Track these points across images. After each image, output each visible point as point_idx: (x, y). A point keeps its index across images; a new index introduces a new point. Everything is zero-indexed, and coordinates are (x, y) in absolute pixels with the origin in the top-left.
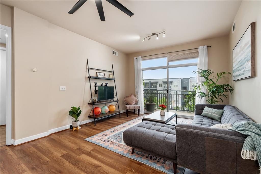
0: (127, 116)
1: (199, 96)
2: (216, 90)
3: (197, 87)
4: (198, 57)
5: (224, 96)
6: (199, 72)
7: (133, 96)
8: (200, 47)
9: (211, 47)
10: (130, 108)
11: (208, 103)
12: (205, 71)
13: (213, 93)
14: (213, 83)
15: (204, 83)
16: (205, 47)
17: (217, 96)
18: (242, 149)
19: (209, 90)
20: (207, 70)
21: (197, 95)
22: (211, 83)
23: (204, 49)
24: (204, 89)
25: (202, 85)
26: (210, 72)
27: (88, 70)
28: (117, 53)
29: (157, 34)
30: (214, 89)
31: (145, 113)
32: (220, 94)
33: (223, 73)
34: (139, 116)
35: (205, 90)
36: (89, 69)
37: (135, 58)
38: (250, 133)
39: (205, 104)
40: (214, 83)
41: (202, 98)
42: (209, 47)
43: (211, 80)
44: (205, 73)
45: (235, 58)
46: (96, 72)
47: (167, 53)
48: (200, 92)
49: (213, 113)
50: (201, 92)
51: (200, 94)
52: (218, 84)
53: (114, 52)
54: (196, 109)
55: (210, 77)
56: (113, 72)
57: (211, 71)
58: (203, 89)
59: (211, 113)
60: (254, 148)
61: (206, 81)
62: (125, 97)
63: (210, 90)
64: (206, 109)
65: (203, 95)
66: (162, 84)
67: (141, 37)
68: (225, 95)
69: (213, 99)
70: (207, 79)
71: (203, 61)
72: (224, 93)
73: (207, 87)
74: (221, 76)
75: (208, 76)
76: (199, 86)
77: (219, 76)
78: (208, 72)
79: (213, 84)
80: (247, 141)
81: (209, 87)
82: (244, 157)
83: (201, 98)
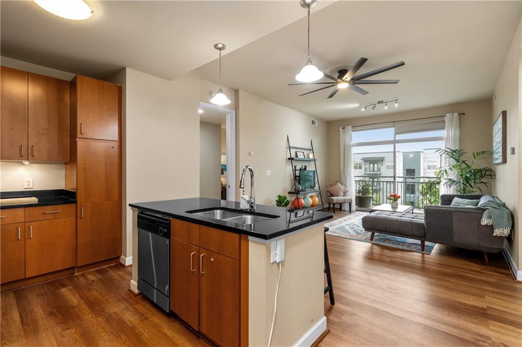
0: (334, 213)
1: (445, 184)
2: (471, 176)
3: (442, 172)
4: (444, 128)
5: (483, 184)
6: (446, 151)
7: (339, 184)
8: (448, 115)
9: (464, 114)
10: (337, 201)
11: (459, 193)
12: (455, 151)
13: (467, 180)
14: (466, 166)
15: (454, 167)
16: (456, 115)
17: (473, 184)
18: (482, 218)
19: (460, 175)
20: (457, 150)
21: (443, 182)
22: (464, 166)
23: (453, 119)
24: (453, 175)
25: (451, 169)
26: (462, 152)
27: (290, 150)
28: (316, 122)
29: (386, 103)
30: (468, 175)
31: (357, 210)
32: (476, 181)
33: (482, 153)
34: (350, 212)
35: (455, 175)
36: (290, 148)
37: (341, 128)
38: (488, 207)
39: (455, 194)
40: (468, 166)
41: (450, 187)
42: (461, 114)
43: (463, 162)
44: (454, 153)
45: (495, 136)
46: (296, 152)
47: (394, 122)
48: (447, 178)
49: (465, 204)
50: (449, 178)
51: (447, 181)
52: (474, 167)
53: (313, 121)
54: (441, 200)
55: (462, 158)
56: (312, 150)
57: (464, 151)
58: (451, 174)
59: (463, 204)
60: (490, 217)
61: (456, 164)
62: (327, 186)
63: (462, 176)
64: (456, 200)
65: (452, 182)
66: (361, 164)
67: (361, 105)
68: (485, 183)
69: (467, 188)
70: (458, 161)
71: (453, 135)
72: (483, 180)
73: (458, 171)
74: (478, 157)
75: (459, 158)
76: (446, 171)
77: (476, 156)
78: (459, 152)
79: (467, 168)
80: (485, 214)
81: (461, 172)
82: (483, 224)
83: (448, 187)
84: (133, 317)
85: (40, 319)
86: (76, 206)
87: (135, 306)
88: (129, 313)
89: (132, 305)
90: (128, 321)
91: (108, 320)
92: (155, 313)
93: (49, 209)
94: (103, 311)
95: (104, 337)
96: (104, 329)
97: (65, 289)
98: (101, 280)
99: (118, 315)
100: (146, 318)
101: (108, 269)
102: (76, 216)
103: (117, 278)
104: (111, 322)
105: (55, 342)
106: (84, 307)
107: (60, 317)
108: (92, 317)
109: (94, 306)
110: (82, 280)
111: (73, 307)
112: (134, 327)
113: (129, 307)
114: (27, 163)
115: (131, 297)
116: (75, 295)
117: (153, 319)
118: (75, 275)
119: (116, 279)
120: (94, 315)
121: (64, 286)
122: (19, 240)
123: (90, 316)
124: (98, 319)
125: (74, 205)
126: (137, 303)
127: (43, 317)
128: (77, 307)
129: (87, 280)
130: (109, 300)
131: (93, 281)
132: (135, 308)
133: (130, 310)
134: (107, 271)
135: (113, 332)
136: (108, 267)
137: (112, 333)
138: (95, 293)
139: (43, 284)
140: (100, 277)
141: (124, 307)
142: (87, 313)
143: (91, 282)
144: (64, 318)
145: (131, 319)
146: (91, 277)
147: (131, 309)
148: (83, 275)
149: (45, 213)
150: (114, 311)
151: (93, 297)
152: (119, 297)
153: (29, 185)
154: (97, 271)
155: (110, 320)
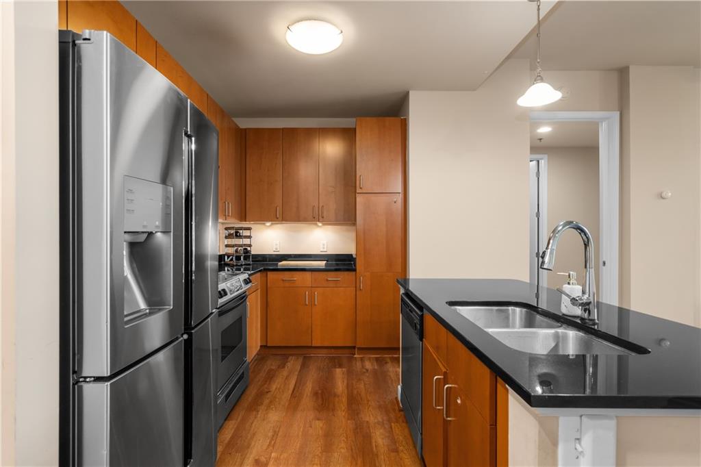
84: (383, 439)
85: (305, 395)
86: (356, 274)
87: (393, 424)
88: (381, 431)
89: (390, 421)
90: (376, 442)
91: (357, 428)
92: (411, 448)
93: (332, 276)
94: (358, 414)
95: (343, 451)
96: (347, 438)
97: (340, 369)
98: (375, 372)
99: (369, 427)
100: (396, 451)
101: (388, 360)
102: (356, 287)
103: (392, 376)
104: (358, 433)
105: (301, 429)
106: (344, 400)
107: (320, 401)
108: (344, 417)
109: (354, 403)
110: (359, 364)
111: (335, 395)
112: (377, 455)
113: (385, 422)
114: (320, 224)
115: (394, 410)
116: (343, 382)
117: (404, 456)
118: (355, 356)
119: (391, 378)
120: (347, 415)
121: (340, 366)
122: (306, 305)
123: (343, 414)
124: (349, 422)
125: (354, 273)
126: (397, 421)
127: (309, 394)
128: (338, 396)
129: (363, 367)
130: (370, 403)
131: (367, 370)
132: (391, 427)
133: (385, 428)
134: (386, 363)
135: (353, 447)
136: (390, 357)
137: (352, 450)
138: (362, 386)
139: (327, 357)
140: (376, 367)
141: (380, 420)
142: (343, 408)
143: (365, 371)
144: (322, 404)
145: (380, 441)
146: (368, 365)
147: (386, 426)
148: (362, 359)
149: (327, 280)
150: (367, 419)
151: (358, 392)
152: (382, 403)
153: (324, 248)
154: (377, 359)
155: (358, 430)
